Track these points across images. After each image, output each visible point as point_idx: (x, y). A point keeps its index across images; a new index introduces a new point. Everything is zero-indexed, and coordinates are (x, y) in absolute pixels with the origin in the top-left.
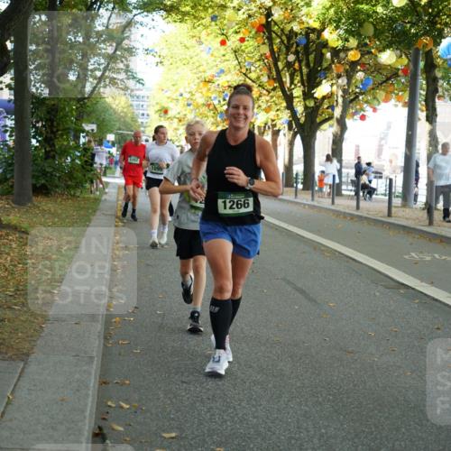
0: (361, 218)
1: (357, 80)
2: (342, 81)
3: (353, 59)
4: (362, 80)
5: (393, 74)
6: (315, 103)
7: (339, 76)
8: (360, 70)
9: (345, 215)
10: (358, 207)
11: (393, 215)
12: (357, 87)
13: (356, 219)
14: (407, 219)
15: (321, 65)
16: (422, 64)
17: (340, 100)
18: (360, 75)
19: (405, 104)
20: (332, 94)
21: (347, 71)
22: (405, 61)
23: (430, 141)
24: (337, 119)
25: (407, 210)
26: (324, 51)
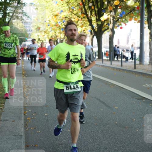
0: (123, 70)
1: (118, 13)
2: (113, 13)
3: (117, 4)
4: (120, 13)
5: (133, 9)
6: (101, 23)
7: (111, 11)
8: (119, 9)
9: (117, 69)
10: (122, 65)
11: (137, 68)
12: (118, 15)
13: (121, 71)
14: (143, 69)
15: (103, 7)
16: (145, 5)
17: (112, 21)
18: (119, 10)
19: (139, 22)
20: (108, 19)
21: (114, 9)
22: (138, 4)
23: (150, 37)
24: (111, 29)
25: (142, 66)
26: (104, 1)
